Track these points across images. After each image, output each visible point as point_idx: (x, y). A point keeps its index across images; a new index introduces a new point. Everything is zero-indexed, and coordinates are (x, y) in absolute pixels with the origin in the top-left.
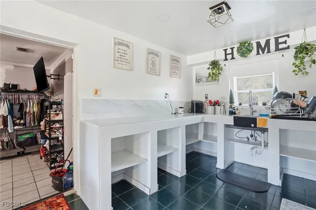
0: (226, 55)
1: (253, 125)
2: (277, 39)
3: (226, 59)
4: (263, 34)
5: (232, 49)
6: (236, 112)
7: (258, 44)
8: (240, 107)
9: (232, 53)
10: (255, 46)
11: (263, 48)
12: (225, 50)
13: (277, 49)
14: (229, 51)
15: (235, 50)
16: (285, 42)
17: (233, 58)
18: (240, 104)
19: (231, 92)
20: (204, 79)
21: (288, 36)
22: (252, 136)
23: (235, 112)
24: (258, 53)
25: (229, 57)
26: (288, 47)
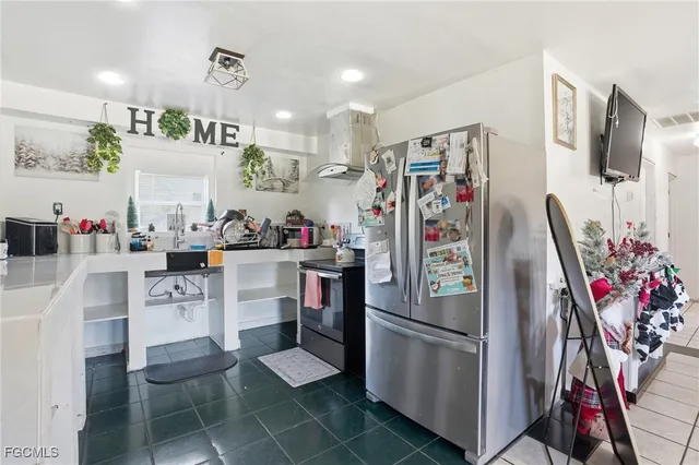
0: (134, 121)
1: (203, 265)
2: (224, 127)
3: (133, 131)
4: (206, 110)
5: (149, 114)
6: (148, 246)
7: (198, 123)
8: (152, 234)
9: (149, 122)
10: (193, 123)
11: (204, 134)
12: (134, 111)
13: (224, 143)
14: (141, 116)
15: (155, 118)
16: (234, 136)
17: (149, 133)
18: (152, 229)
19: (131, 202)
20: (51, 162)
21: (237, 128)
22: (177, 287)
23: (145, 246)
24: (197, 140)
25: (141, 128)
26: (237, 145)
